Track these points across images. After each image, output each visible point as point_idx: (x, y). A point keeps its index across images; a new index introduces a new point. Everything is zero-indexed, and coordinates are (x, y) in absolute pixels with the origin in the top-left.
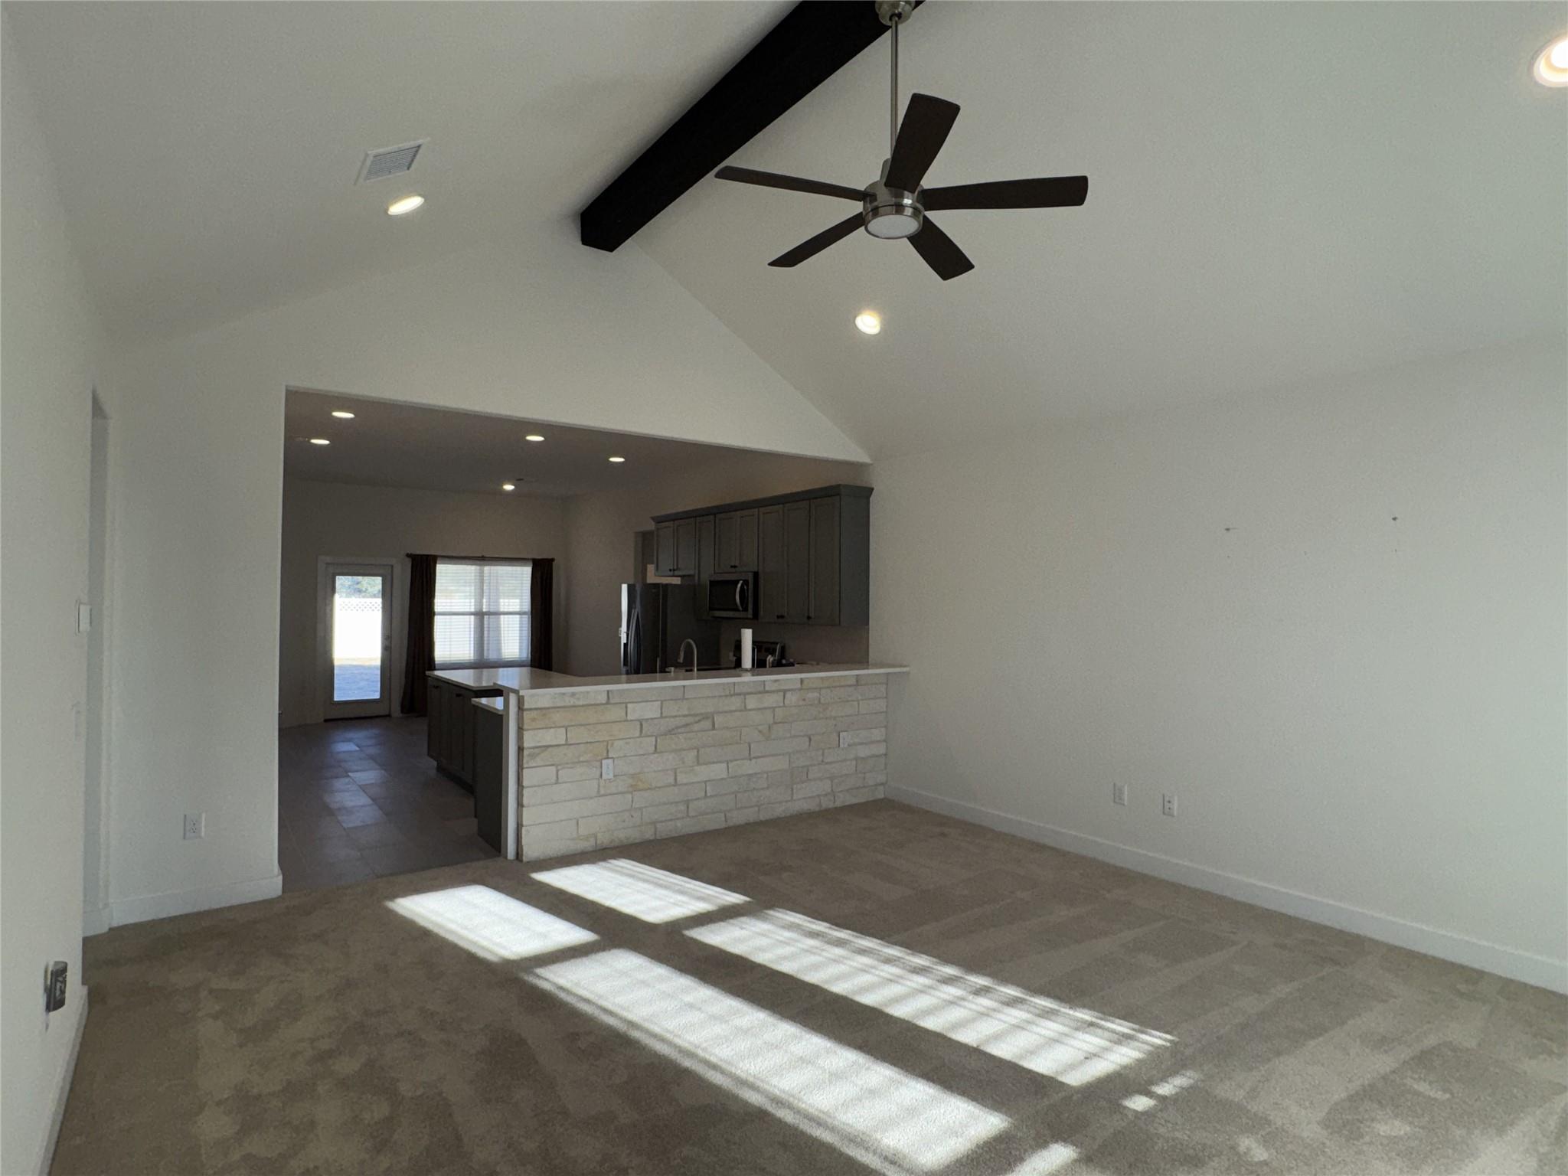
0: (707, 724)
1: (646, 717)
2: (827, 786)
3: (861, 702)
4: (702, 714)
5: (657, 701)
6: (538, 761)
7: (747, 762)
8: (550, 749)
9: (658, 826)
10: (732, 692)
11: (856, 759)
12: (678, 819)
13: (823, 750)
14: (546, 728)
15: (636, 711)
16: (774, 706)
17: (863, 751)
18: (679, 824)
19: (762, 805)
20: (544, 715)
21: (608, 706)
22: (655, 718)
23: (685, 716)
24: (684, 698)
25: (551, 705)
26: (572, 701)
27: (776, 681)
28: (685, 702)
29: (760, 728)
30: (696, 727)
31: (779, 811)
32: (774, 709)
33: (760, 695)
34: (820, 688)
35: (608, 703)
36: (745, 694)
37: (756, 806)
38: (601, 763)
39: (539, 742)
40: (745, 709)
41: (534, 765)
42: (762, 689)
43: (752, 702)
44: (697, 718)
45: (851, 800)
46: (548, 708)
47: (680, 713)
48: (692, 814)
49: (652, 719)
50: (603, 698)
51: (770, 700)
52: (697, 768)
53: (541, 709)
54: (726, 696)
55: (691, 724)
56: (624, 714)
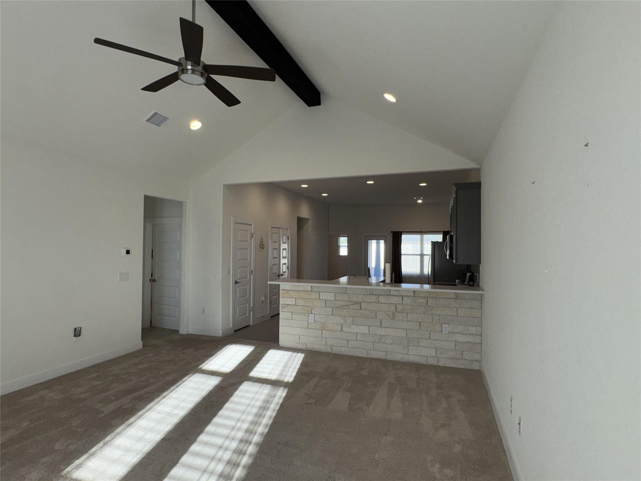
0: (357, 307)
1: (328, 299)
2: (432, 352)
3: (459, 309)
4: (354, 302)
5: (334, 293)
6: (285, 310)
7: (379, 329)
8: (289, 306)
9: (334, 347)
10: (371, 293)
11: (456, 342)
12: (343, 347)
13: (430, 332)
14: (289, 298)
15: (324, 296)
16: (397, 303)
17: (461, 338)
18: (343, 349)
19: (388, 352)
20: (287, 292)
21: (312, 292)
22: (333, 300)
23: (346, 301)
24: (346, 293)
25: (290, 289)
26: (298, 289)
27: (397, 290)
28: (346, 295)
29: (388, 313)
30: (351, 307)
31: (398, 357)
32: (396, 305)
33: (387, 297)
34: (427, 298)
35: (312, 291)
36: (379, 295)
37: (385, 351)
38: (309, 315)
39: (285, 302)
40: (379, 302)
41: (284, 311)
42: (389, 293)
43: (382, 299)
44: (352, 303)
45: (450, 364)
46: (289, 290)
47: (343, 299)
48: (349, 346)
49: (331, 300)
50: (309, 289)
51: (394, 300)
52: (353, 326)
53: (286, 290)
54: (368, 295)
55: (349, 305)
56: (318, 296)
